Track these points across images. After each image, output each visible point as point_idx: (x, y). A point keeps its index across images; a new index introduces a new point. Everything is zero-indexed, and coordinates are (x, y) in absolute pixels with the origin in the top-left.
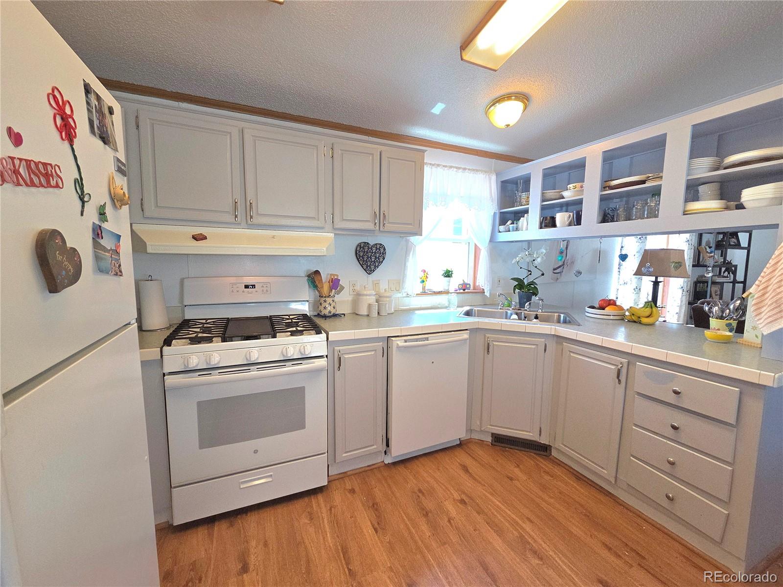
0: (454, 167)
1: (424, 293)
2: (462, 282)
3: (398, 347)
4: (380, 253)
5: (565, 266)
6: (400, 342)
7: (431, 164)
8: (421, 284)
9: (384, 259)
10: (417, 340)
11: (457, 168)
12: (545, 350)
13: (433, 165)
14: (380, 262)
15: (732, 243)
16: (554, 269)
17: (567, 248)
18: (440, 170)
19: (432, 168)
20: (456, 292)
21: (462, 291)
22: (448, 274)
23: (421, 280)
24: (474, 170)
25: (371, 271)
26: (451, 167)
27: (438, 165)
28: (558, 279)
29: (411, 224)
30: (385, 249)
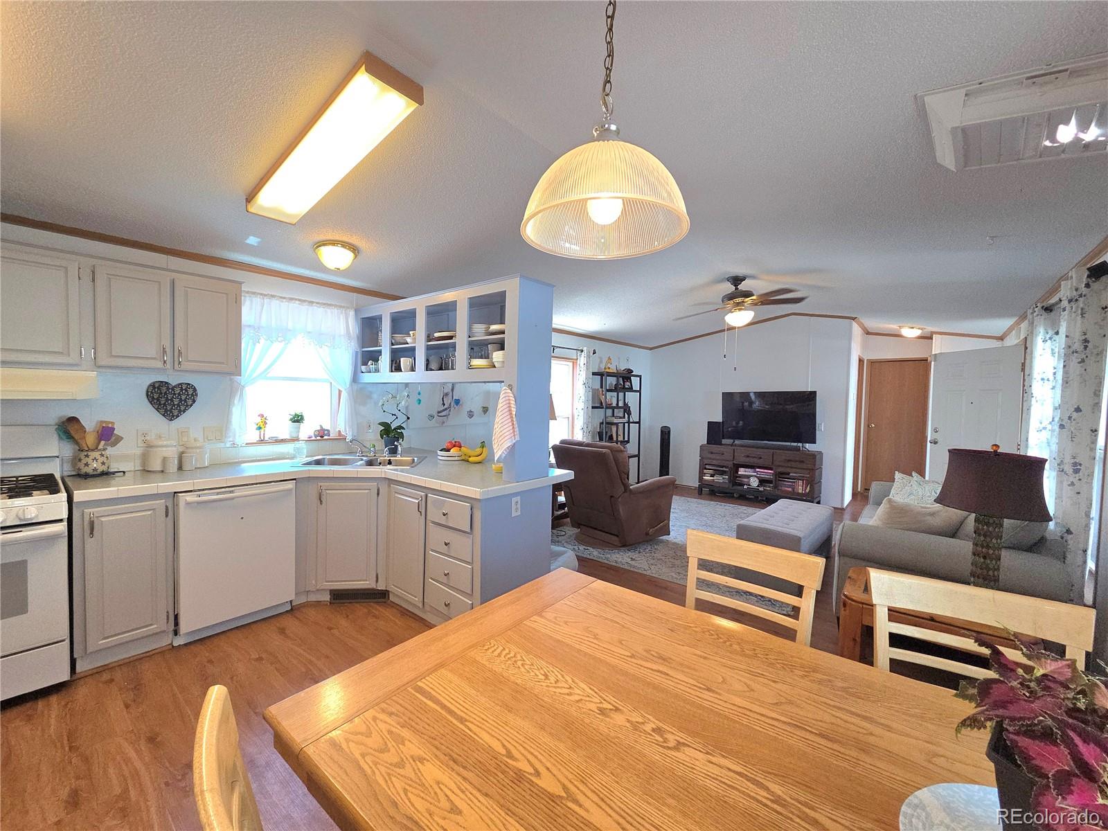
0: (296, 299)
1: (262, 441)
2: (319, 428)
3: (188, 504)
4: (188, 395)
5: (452, 409)
6: (190, 498)
7: (261, 294)
8: (258, 431)
9: (194, 401)
10: (218, 494)
11: (299, 300)
12: (378, 494)
13: (265, 295)
14: (187, 406)
15: (627, 387)
16: (439, 412)
17: (452, 390)
18: (275, 302)
19: (264, 299)
20: (309, 440)
21: (319, 438)
22: (297, 419)
23: (257, 426)
24: (325, 304)
25: (173, 416)
26: (291, 299)
27: (273, 296)
28: (444, 422)
29: (223, 363)
30: (195, 390)
